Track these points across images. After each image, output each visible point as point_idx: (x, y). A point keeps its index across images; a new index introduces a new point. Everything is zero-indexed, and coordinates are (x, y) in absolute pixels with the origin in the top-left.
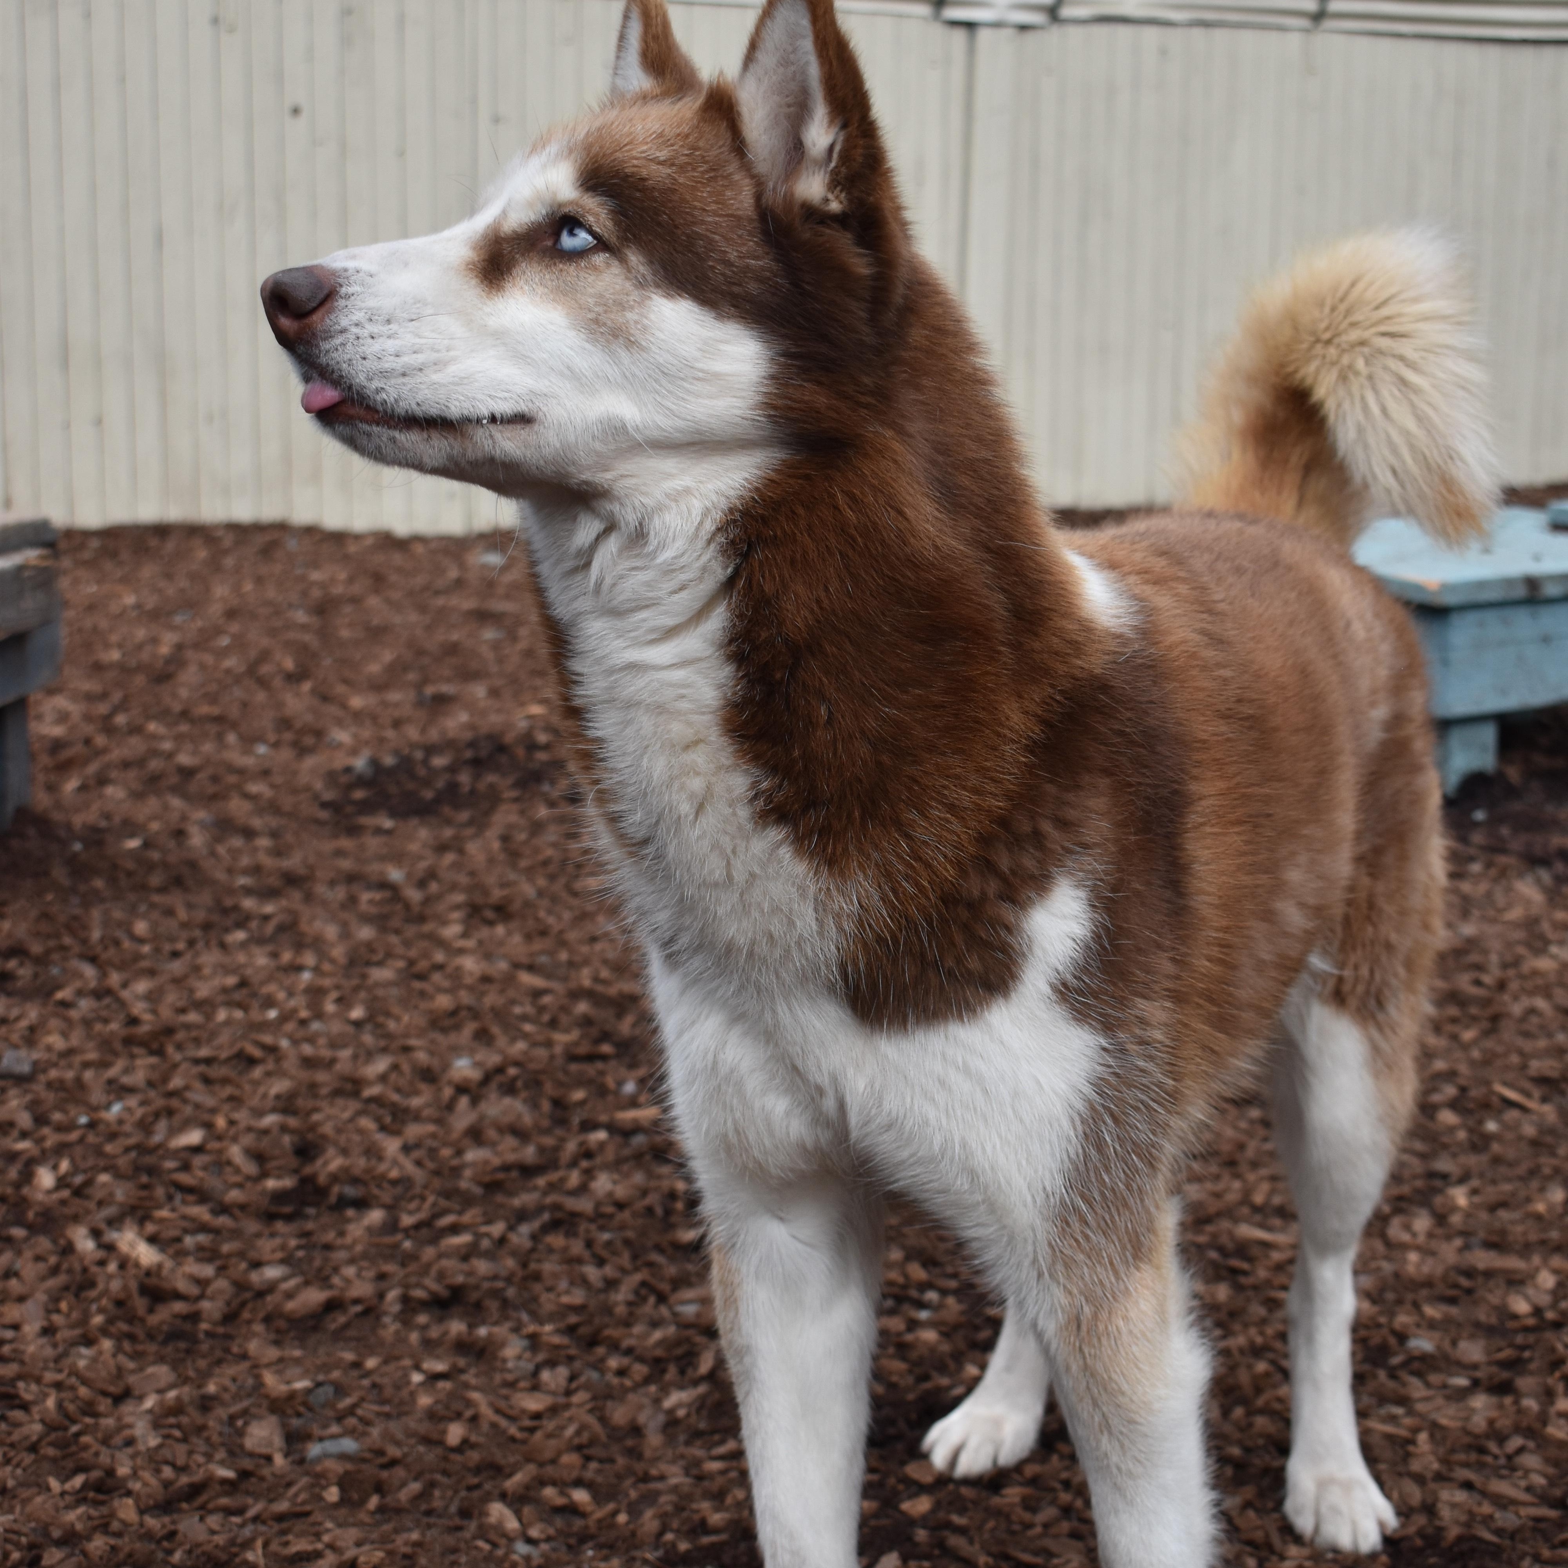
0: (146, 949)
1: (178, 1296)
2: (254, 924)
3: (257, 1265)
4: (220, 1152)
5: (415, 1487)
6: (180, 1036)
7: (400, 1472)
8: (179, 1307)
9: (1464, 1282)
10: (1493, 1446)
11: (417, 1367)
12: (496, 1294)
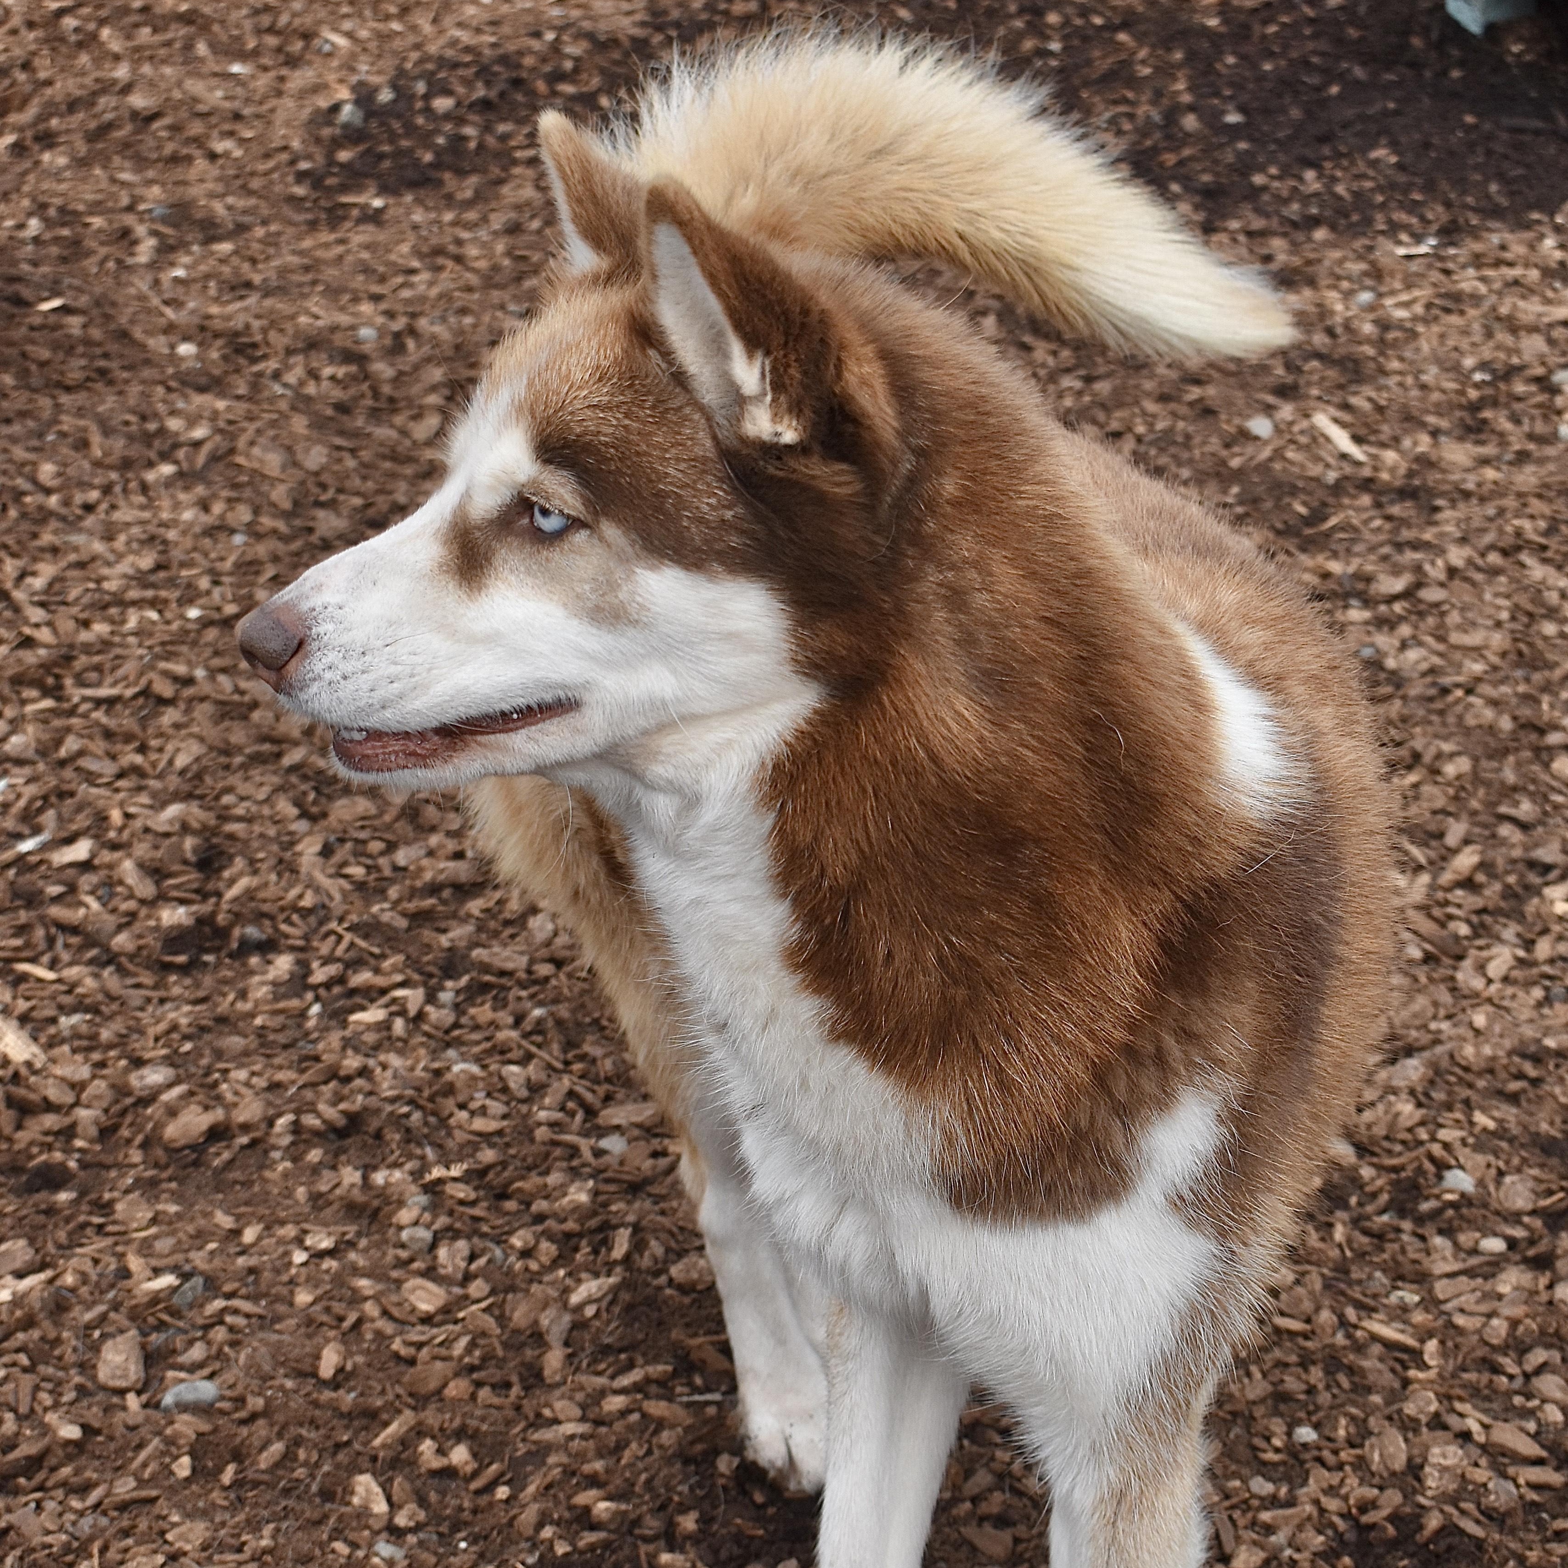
0: (53, 501)
1: (49, 1106)
2: (181, 454)
3: (138, 1063)
4: (111, 866)
5: (277, 1448)
6: (82, 661)
7: (261, 1428)
8: (50, 1121)
9: (1530, 1070)
10: (1508, 1364)
11: (299, 1241)
12: (398, 1120)
